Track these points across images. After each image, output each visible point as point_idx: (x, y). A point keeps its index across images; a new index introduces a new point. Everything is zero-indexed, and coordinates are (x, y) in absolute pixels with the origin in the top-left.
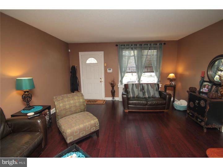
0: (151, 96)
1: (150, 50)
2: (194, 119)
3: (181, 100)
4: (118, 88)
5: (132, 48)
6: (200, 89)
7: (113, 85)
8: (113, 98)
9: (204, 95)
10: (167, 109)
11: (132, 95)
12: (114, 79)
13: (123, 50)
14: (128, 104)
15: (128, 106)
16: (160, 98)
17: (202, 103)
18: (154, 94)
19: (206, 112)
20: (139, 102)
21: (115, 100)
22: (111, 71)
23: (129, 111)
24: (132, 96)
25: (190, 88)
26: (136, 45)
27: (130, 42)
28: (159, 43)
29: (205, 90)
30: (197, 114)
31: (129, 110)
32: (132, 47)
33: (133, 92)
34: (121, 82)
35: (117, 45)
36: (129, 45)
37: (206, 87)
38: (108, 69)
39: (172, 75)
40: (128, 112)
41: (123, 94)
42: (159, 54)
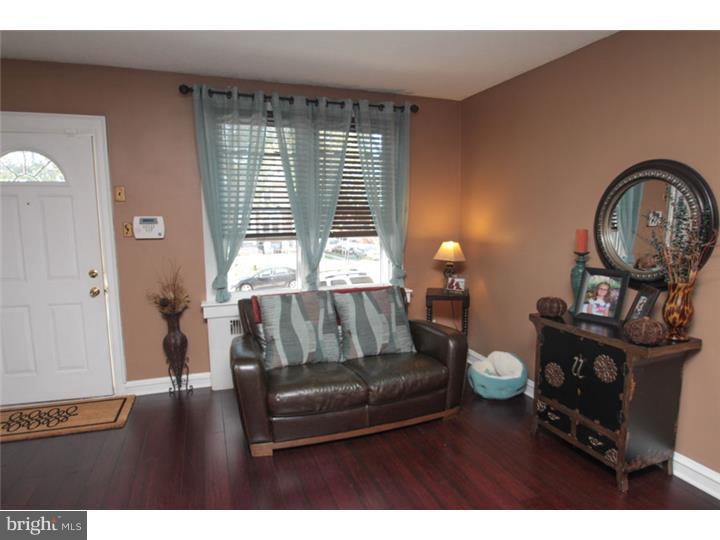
0: (379, 351)
1: (353, 128)
2: (571, 437)
3: (497, 355)
4: (206, 321)
5: (270, 114)
6: (577, 305)
7: (173, 309)
8: (179, 382)
9: (594, 329)
10: (452, 407)
11: (288, 357)
12: (175, 278)
13: (223, 121)
14: (271, 409)
15: (271, 422)
16: (416, 355)
17: (604, 368)
18: (391, 337)
19: (626, 405)
20: (330, 389)
21: (191, 390)
22: (158, 230)
23: (275, 451)
24: (285, 362)
25: (543, 303)
26: (291, 100)
27: (258, 83)
28: (392, 104)
29: (598, 305)
30: (580, 416)
31: (279, 445)
32: (269, 108)
33: (291, 341)
34: (220, 288)
35: (185, 90)
36: (253, 96)
37: (602, 293)
38: (137, 220)
39: (449, 249)
40: (271, 453)
41: (236, 360)
42: (393, 152)
